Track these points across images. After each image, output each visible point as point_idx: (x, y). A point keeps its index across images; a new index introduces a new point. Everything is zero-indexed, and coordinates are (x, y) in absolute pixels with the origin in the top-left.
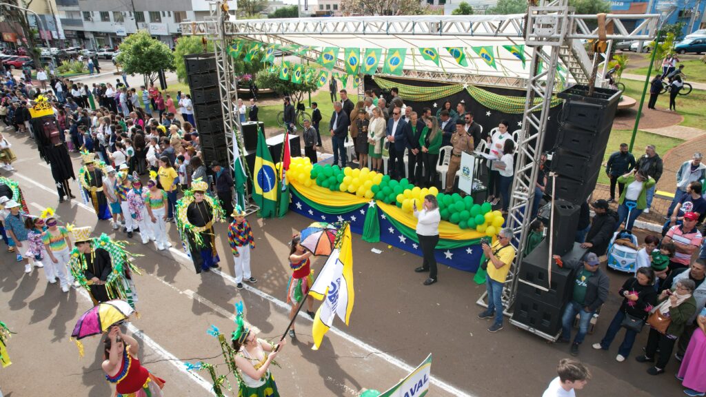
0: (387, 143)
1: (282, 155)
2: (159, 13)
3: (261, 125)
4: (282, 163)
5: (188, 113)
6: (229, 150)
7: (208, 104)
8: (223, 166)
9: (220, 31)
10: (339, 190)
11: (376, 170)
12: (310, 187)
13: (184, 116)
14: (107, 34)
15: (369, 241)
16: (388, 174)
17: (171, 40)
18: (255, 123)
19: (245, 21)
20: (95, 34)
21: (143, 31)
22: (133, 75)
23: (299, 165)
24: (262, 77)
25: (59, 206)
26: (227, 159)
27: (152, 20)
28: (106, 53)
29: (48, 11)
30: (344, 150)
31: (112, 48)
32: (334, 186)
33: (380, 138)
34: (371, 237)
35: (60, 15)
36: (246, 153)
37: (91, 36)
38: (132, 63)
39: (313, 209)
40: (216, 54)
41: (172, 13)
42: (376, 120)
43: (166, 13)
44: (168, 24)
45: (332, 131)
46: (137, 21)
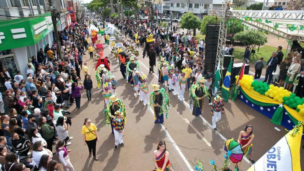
0: (299, 77)
1: (240, 72)
2: (198, 4)
3: (233, 58)
4: (239, 76)
5: (202, 47)
6: (216, 65)
7: (212, 45)
8: (212, 72)
9: (224, 14)
10: (264, 95)
11: (288, 89)
12: (249, 90)
13: (200, 48)
14: (177, 12)
15: (274, 123)
16: (295, 92)
17: (201, 16)
18: (230, 56)
19: (237, 11)
20: (173, 12)
21: (191, 11)
22: (183, 29)
23: (247, 79)
24: (238, 36)
25: (149, 74)
26: (214, 69)
27: (195, 7)
28: (175, 19)
29: (160, 3)
30: (272, 76)
31: (178, 18)
32: (262, 92)
33: (294, 74)
34: (276, 121)
35: (163, 5)
36: (223, 69)
37: (171, 13)
38: (184, 24)
39: (248, 100)
40: (220, 24)
41: (204, 5)
42: (295, 64)
43: (201, 4)
44: (201, 9)
45: (267, 66)
46: (189, 8)
